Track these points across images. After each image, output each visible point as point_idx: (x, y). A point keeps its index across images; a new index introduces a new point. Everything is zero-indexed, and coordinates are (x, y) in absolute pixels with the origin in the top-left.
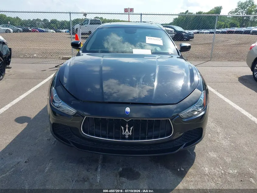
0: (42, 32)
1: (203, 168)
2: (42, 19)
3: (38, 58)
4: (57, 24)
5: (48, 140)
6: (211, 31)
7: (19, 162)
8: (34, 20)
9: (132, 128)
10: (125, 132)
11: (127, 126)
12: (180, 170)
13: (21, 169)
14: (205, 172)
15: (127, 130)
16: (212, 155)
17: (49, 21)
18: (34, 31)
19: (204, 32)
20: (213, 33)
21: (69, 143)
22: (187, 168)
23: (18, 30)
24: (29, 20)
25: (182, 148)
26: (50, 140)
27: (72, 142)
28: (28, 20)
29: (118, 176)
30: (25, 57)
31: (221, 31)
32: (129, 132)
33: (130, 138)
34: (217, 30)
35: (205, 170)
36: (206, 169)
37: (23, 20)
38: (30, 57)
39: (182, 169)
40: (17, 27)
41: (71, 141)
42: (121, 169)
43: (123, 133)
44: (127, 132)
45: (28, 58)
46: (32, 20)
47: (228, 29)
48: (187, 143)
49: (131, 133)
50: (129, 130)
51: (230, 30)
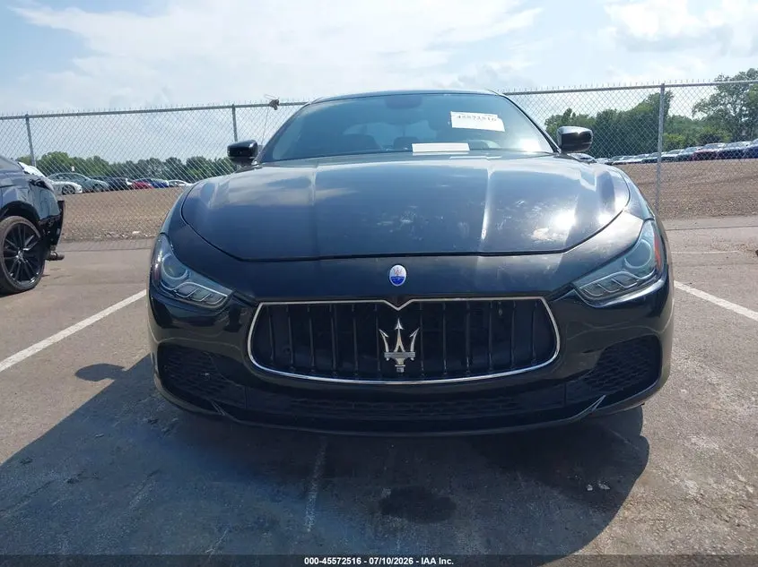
0: (162, 187)
1: (677, 481)
2: (163, 160)
3: (144, 238)
4: (204, 171)
5: (150, 421)
6: (647, 156)
7: (49, 483)
8: (141, 161)
9: (414, 335)
10: (392, 349)
11: (399, 326)
12: (596, 488)
13: (54, 501)
14: (687, 494)
15: (399, 343)
16: (702, 444)
17: (184, 163)
18: (139, 187)
19: (627, 161)
20: (652, 161)
21: (212, 408)
22: (619, 482)
23: (96, 185)
24: (129, 163)
25: (594, 407)
26: (156, 421)
27: (223, 406)
28: (127, 162)
29: (379, 514)
30: (107, 238)
31: (676, 155)
32: (407, 349)
33: (412, 370)
34: (665, 155)
35: (686, 486)
36: (691, 484)
37: (111, 163)
38: (120, 238)
39: (602, 487)
40: (95, 178)
41: (217, 403)
42: (387, 492)
43: (388, 355)
44: (400, 350)
45: (116, 239)
46: (136, 162)
47: (698, 149)
48: (609, 393)
49: (412, 354)
50: (406, 343)
51: (705, 150)
